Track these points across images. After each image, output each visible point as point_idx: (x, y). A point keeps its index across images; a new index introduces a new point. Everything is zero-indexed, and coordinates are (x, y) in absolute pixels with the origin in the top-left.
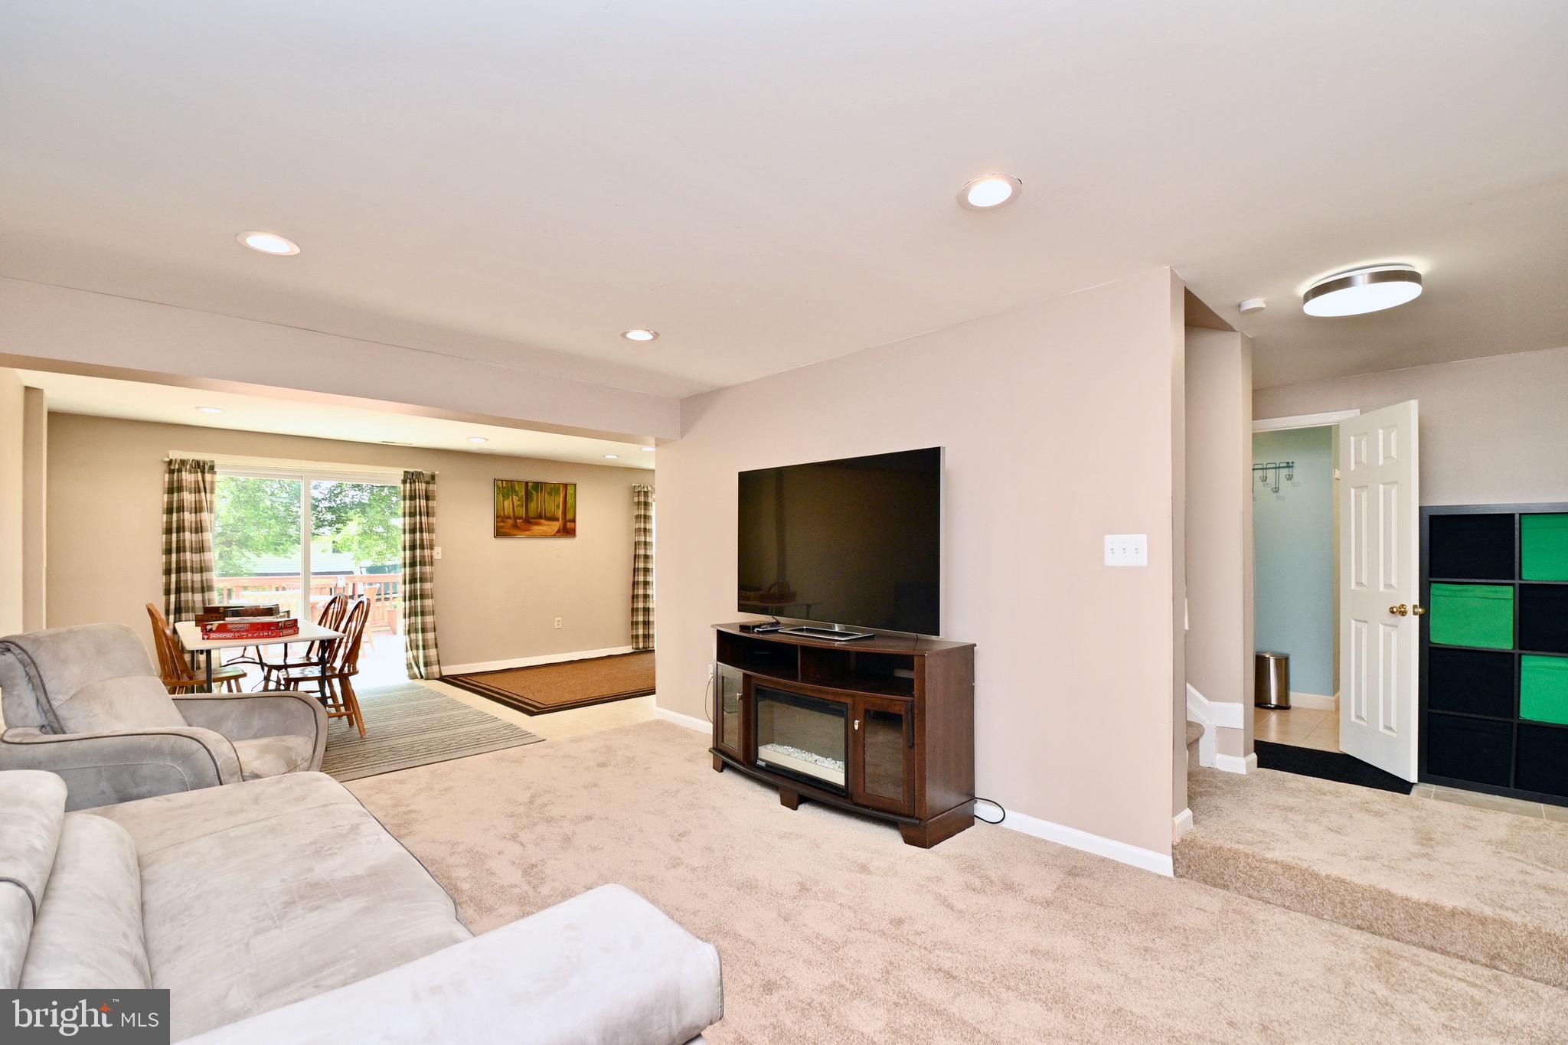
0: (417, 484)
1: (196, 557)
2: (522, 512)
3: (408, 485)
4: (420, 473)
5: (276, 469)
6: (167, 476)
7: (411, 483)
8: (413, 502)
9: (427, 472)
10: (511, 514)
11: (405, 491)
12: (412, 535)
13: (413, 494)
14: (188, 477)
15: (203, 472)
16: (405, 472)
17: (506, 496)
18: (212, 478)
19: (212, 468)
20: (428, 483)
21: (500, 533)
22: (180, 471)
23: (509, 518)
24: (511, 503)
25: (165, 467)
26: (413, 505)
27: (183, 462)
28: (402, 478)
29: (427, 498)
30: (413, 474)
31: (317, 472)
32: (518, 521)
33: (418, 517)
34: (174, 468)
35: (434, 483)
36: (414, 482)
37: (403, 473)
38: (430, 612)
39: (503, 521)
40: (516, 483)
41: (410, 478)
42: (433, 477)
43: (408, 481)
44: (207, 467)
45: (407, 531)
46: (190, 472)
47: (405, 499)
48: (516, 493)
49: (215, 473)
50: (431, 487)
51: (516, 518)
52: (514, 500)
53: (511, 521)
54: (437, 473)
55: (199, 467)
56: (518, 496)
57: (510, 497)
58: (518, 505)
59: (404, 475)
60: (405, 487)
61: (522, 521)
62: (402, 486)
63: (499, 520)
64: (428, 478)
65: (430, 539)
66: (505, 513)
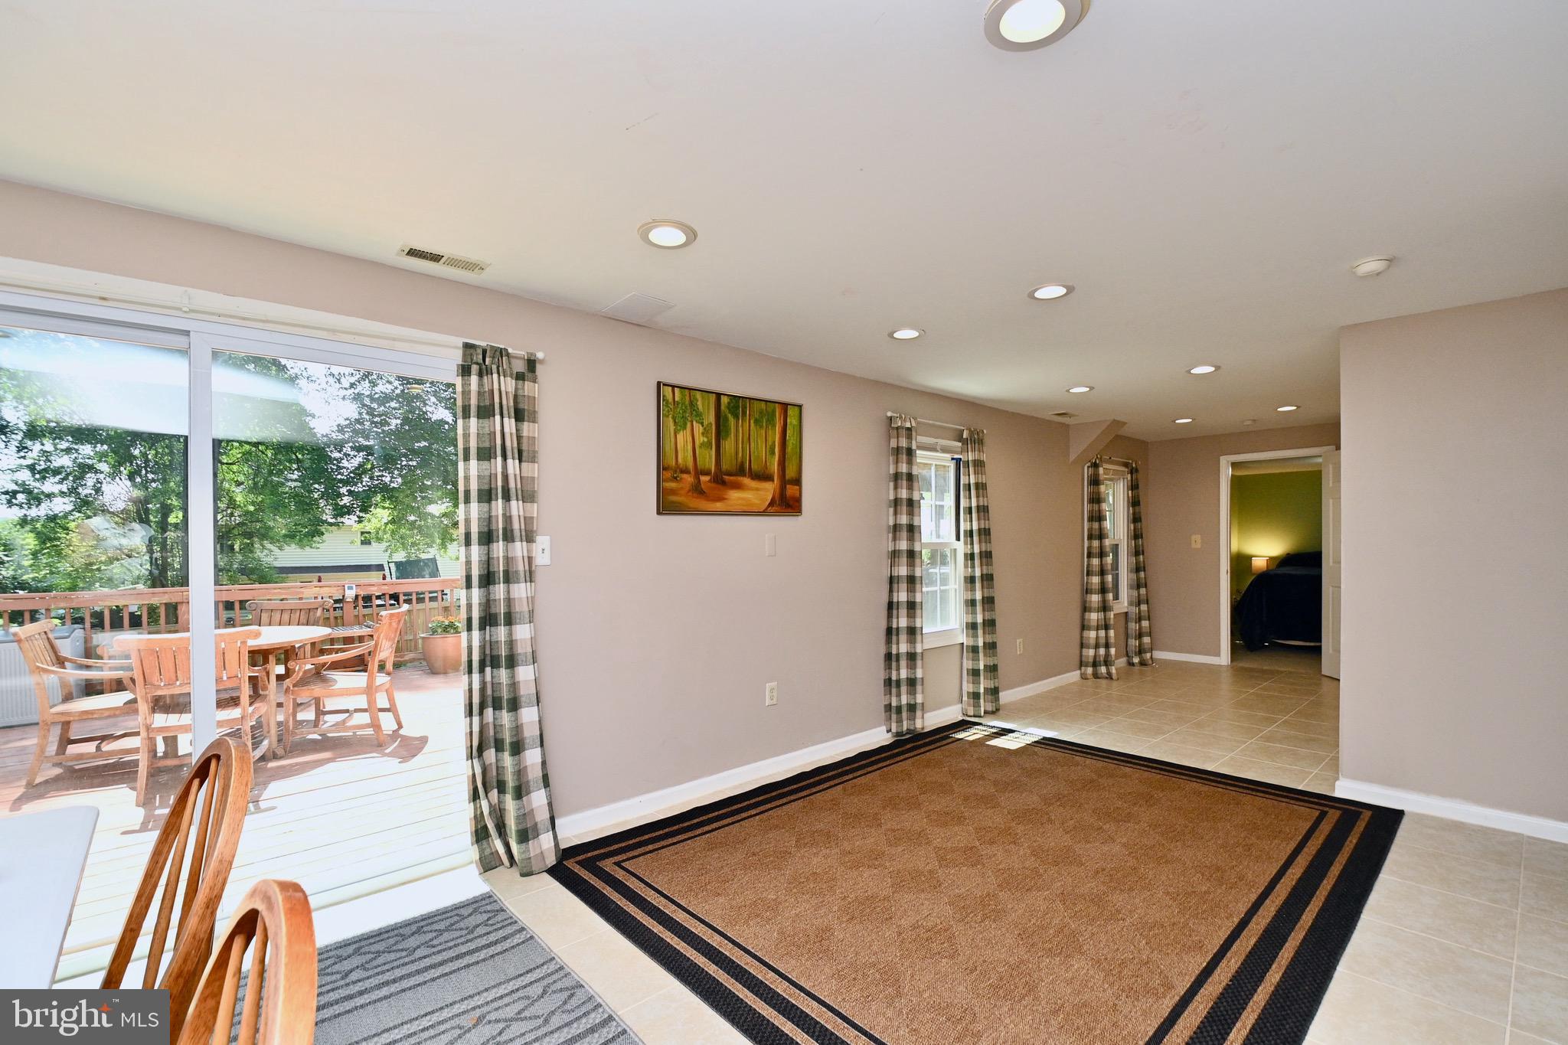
0: (494, 378)
2: (710, 460)
3: (474, 379)
4: (502, 352)
7: (479, 375)
8: (485, 422)
9: (517, 351)
10: (690, 462)
11: (466, 393)
12: (485, 506)
13: (487, 404)
16: (466, 347)
17: (679, 424)
20: (520, 377)
21: (666, 506)
23: (686, 471)
24: (690, 439)
26: (486, 431)
28: (460, 359)
29: (521, 417)
30: (483, 352)
32: (702, 480)
35: (535, 380)
36: (488, 373)
37: (461, 349)
39: (675, 480)
40: (698, 396)
41: (477, 362)
42: (531, 364)
43: (475, 368)
47: (466, 414)
48: (699, 418)
50: (528, 387)
51: (699, 472)
52: (696, 433)
53: (688, 480)
54: (540, 355)
56: (702, 424)
57: (689, 425)
58: (702, 445)
59: (464, 355)
60: (466, 385)
61: (710, 481)
62: (458, 382)
63: (668, 474)
64: (520, 366)
65: (525, 518)
66: (680, 460)
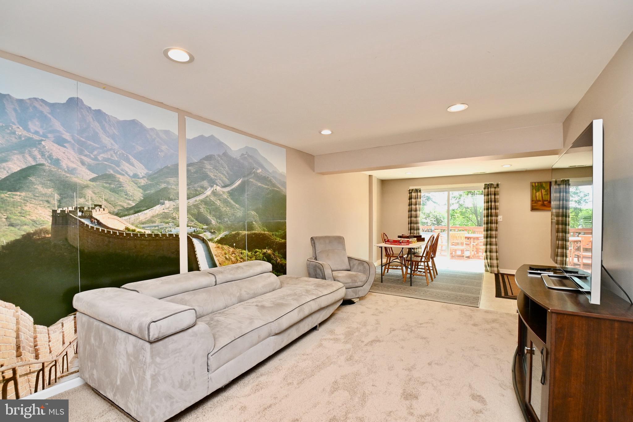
0: (490, 189)
1: (415, 219)
2: (548, 197)
3: (486, 190)
4: (492, 184)
5: (439, 189)
6: (409, 194)
7: (487, 189)
8: (488, 197)
9: (495, 183)
10: (541, 199)
11: (485, 192)
12: (488, 211)
13: (488, 193)
14: (414, 194)
15: (417, 192)
16: (485, 184)
17: (538, 190)
18: (420, 194)
19: (420, 191)
20: (495, 188)
21: (533, 209)
22: (412, 193)
23: (540, 201)
24: (540, 194)
25: (408, 192)
26: (488, 198)
27: (412, 190)
28: (484, 187)
29: (495, 195)
30: (488, 185)
31: (452, 188)
32: (545, 202)
33: (490, 196)
34: (411, 192)
35: (498, 188)
36: (489, 188)
37: (484, 185)
38: (494, 244)
39: (536, 203)
40: (544, 183)
41: (487, 186)
42: (498, 185)
43: (486, 188)
44: (418, 191)
45: (485, 209)
46: (414, 193)
47: (485, 196)
48: (544, 188)
49: (421, 192)
50: (497, 189)
51: (543, 201)
52: (543, 192)
53: (540, 203)
54: (499, 183)
55: (417, 191)
56: (545, 190)
57: (540, 190)
58: (545, 195)
59: (485, 186)
60: (485, 191)
61: (548, 203)
62: (484, 190)
63: (534, 202)
64: (495, 186)
65: (495, 213)
66: (537, 198)
